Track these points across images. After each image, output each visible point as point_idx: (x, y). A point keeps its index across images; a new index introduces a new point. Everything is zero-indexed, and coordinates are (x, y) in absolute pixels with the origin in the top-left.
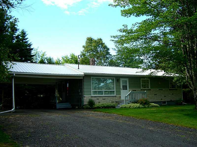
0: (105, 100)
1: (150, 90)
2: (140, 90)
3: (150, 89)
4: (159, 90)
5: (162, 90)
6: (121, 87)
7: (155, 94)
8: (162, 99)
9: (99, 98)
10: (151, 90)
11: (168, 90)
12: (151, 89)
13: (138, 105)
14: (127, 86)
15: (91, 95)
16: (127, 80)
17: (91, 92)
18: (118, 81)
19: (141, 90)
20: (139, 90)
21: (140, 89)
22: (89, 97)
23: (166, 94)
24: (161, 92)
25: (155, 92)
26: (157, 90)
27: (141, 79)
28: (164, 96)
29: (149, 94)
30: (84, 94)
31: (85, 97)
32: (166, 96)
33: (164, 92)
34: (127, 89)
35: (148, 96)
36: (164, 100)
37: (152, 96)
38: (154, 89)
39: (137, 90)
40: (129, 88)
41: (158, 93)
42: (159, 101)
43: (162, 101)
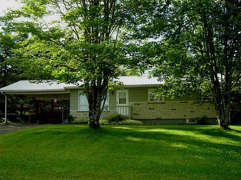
1: (164, 103)
3: (164, 102)
4: (181, 102)
5: (187, 102)
6: (118, 101)
7: (172, 109)
9: (87, 113)
10: (166, 104)
14: (125, 99)
15: (78, 110)
16: (127, 91)
17: (78, 106)
18: (113, 94)
19: (148, 103)
20: (145, 103)
22: (75, 111)
23: (194, 109)
24: (184, 105)
25: (174, 106)
26: (177, 103)
27: (148, 89)
28: (191, 112)
29: (161, 108)
30: (70, 109)
31: (71, 112)
32: (193, 112)
33: (190, 105)
34: (125, 103)
35: (161, 111)
36: (191, 117)
37: (166, 111)
38: (172, 102)
39: (141, 104)
40: (129, 102)
41: (178, 107)
42: (180, 117)
43: (185, 117)
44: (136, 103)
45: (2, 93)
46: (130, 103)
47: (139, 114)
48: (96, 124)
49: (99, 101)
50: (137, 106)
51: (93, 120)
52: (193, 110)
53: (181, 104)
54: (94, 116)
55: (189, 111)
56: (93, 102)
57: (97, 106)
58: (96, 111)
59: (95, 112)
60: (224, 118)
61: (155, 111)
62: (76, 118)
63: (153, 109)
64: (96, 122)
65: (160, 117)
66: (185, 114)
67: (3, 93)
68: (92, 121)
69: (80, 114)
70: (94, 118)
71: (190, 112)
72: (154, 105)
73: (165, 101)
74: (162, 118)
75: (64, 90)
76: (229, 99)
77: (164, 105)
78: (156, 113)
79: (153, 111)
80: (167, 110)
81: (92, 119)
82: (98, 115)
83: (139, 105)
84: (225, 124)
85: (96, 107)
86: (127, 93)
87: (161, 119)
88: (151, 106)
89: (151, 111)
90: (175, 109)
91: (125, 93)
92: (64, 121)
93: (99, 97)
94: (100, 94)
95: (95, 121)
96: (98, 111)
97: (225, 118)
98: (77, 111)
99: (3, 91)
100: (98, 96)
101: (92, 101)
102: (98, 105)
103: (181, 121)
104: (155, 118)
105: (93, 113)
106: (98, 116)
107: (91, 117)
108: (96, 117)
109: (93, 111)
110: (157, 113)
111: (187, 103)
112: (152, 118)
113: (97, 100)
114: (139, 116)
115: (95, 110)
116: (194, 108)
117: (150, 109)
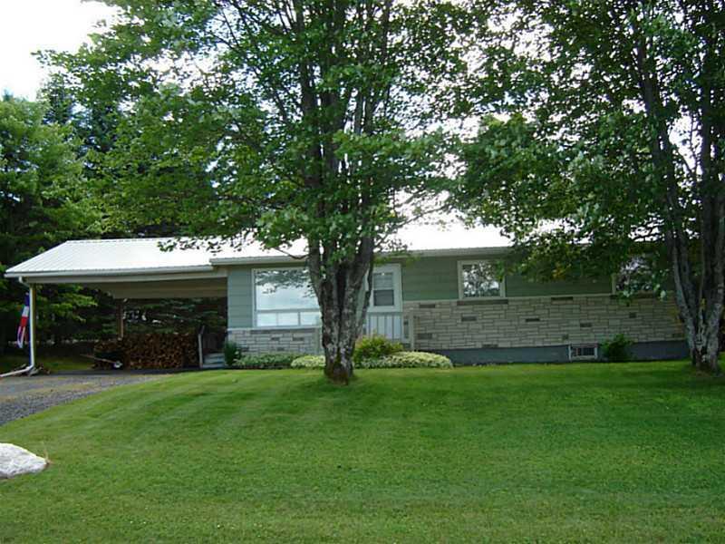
0: (301, 342)
1: (506, 302)
2: (454, 305)
3: (505, 298)
4: (554, 299)
5: (571, 298)
7: (527, 317)
8: (566, 337)
9: (280, 335)
10: (510, 303)
11: (608, 301)
12: (509, 298)
13: (442, 359)
14: (393, 291)
15: (251, 326)
16: (395, 269)
17: (252, 317)
19: (459, 303)
20: (450, 304)
21: (456, 300)
22: (244, 332)
23: (591, 317)
24: (561, 307)
25: (532, 309)
26: (542, 301)
27: (459, 262)
28: (582, 325)
29: (497, 316)
30: (230, 324)
31: (231, 332)
32: (589, 325)
33: (578, 306)
34: (393, 304)
35: (496, 324)
36: (583, 340)
37: (511, 325)
38: (527, 298)
39: (438, 306)
40: (403, 299)
41: (547, 312)
42: (550, 342)
43: (566, 343)
44: (423, 302)
45: (20, 280)
46: (405, 302)
47: (434, 336)
48: (345, 365)
49: (351, 300)
50: (427, 312)
51: (336, 355)
52: (588, 321)
53: (555, 302)
54: (338, 345)
55: (577, 323)
56: (335, 303)
57: (348, 315)
58: (343, 328)
59: (340, 330)
60: (705, 340)
61: (480, 326)
62: (247, 350)
63: (474, 319)
64: (346, 361)
65: (495, 343)
66: (565, 333)
67: (24, 279)
68: (332, 357)
69: (258, 339)
70: (339, 349)
71: (579, 328)
72: (478, 308)
73: (506, 296)
74: (500, 345)
75: (212, 268)
76: (720, 288)
77: (505, 306)
78: (482, 332)
79: (473, 325)
80: (513, 323)
81: (333, 353)
82: (350, 340)
83: (433, 310)
84: (709, 357)
85: (343, 318)
86: (395, 274)
87: (496, 348)
88: (467, 311)
89: (468, 324)
90: (538, 320)
91: (391, 274)
92: (204, 362)
93: (351, 287)
94: (353, 278)
95: (343, 358)
96: (351, 328)
97: (707, 342)
98: (249, 329)
99: (25, 275)
100: (348, 285)
101: (332, 300)
102: (350, 311)
103: (555, 354)
104: (479, 345)
105: (335, 334)
106: (349, 345)
107: (330, 347)
108: (345, 347)
109: (335, 329)
110: (485, 331)
111: (569, 302)
112: (471, 345)
113: (346, 297)
114: (432, 342)
115: (340, 325)
116: (593, 315)
117: (464, 319)
